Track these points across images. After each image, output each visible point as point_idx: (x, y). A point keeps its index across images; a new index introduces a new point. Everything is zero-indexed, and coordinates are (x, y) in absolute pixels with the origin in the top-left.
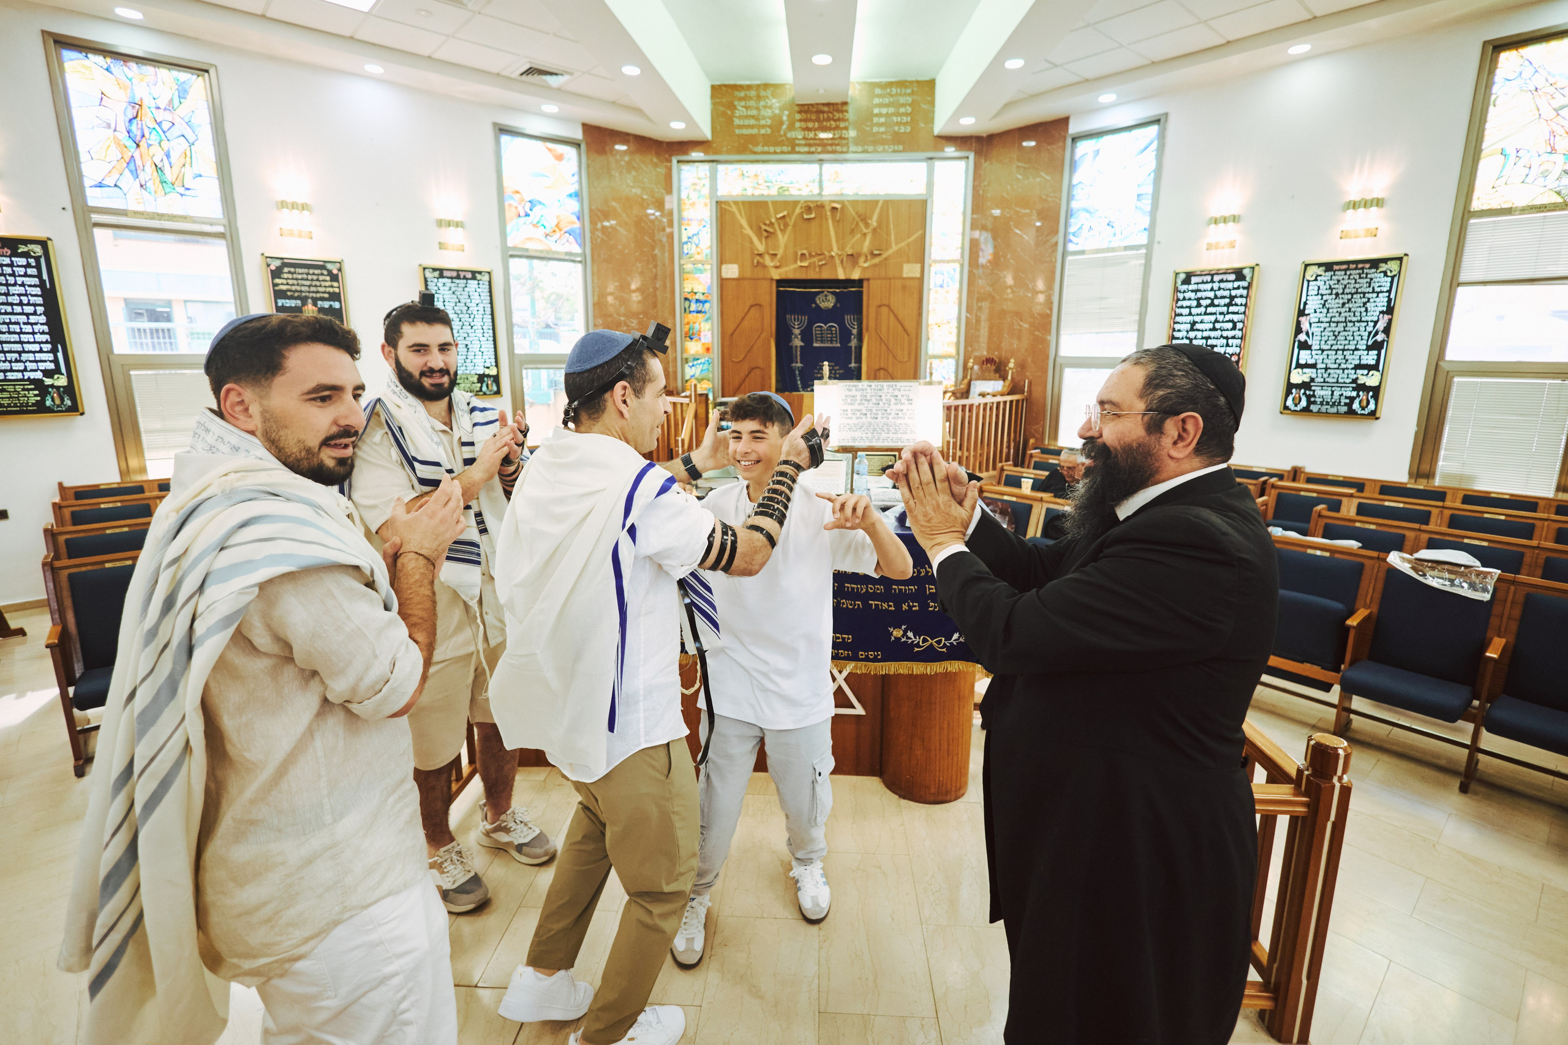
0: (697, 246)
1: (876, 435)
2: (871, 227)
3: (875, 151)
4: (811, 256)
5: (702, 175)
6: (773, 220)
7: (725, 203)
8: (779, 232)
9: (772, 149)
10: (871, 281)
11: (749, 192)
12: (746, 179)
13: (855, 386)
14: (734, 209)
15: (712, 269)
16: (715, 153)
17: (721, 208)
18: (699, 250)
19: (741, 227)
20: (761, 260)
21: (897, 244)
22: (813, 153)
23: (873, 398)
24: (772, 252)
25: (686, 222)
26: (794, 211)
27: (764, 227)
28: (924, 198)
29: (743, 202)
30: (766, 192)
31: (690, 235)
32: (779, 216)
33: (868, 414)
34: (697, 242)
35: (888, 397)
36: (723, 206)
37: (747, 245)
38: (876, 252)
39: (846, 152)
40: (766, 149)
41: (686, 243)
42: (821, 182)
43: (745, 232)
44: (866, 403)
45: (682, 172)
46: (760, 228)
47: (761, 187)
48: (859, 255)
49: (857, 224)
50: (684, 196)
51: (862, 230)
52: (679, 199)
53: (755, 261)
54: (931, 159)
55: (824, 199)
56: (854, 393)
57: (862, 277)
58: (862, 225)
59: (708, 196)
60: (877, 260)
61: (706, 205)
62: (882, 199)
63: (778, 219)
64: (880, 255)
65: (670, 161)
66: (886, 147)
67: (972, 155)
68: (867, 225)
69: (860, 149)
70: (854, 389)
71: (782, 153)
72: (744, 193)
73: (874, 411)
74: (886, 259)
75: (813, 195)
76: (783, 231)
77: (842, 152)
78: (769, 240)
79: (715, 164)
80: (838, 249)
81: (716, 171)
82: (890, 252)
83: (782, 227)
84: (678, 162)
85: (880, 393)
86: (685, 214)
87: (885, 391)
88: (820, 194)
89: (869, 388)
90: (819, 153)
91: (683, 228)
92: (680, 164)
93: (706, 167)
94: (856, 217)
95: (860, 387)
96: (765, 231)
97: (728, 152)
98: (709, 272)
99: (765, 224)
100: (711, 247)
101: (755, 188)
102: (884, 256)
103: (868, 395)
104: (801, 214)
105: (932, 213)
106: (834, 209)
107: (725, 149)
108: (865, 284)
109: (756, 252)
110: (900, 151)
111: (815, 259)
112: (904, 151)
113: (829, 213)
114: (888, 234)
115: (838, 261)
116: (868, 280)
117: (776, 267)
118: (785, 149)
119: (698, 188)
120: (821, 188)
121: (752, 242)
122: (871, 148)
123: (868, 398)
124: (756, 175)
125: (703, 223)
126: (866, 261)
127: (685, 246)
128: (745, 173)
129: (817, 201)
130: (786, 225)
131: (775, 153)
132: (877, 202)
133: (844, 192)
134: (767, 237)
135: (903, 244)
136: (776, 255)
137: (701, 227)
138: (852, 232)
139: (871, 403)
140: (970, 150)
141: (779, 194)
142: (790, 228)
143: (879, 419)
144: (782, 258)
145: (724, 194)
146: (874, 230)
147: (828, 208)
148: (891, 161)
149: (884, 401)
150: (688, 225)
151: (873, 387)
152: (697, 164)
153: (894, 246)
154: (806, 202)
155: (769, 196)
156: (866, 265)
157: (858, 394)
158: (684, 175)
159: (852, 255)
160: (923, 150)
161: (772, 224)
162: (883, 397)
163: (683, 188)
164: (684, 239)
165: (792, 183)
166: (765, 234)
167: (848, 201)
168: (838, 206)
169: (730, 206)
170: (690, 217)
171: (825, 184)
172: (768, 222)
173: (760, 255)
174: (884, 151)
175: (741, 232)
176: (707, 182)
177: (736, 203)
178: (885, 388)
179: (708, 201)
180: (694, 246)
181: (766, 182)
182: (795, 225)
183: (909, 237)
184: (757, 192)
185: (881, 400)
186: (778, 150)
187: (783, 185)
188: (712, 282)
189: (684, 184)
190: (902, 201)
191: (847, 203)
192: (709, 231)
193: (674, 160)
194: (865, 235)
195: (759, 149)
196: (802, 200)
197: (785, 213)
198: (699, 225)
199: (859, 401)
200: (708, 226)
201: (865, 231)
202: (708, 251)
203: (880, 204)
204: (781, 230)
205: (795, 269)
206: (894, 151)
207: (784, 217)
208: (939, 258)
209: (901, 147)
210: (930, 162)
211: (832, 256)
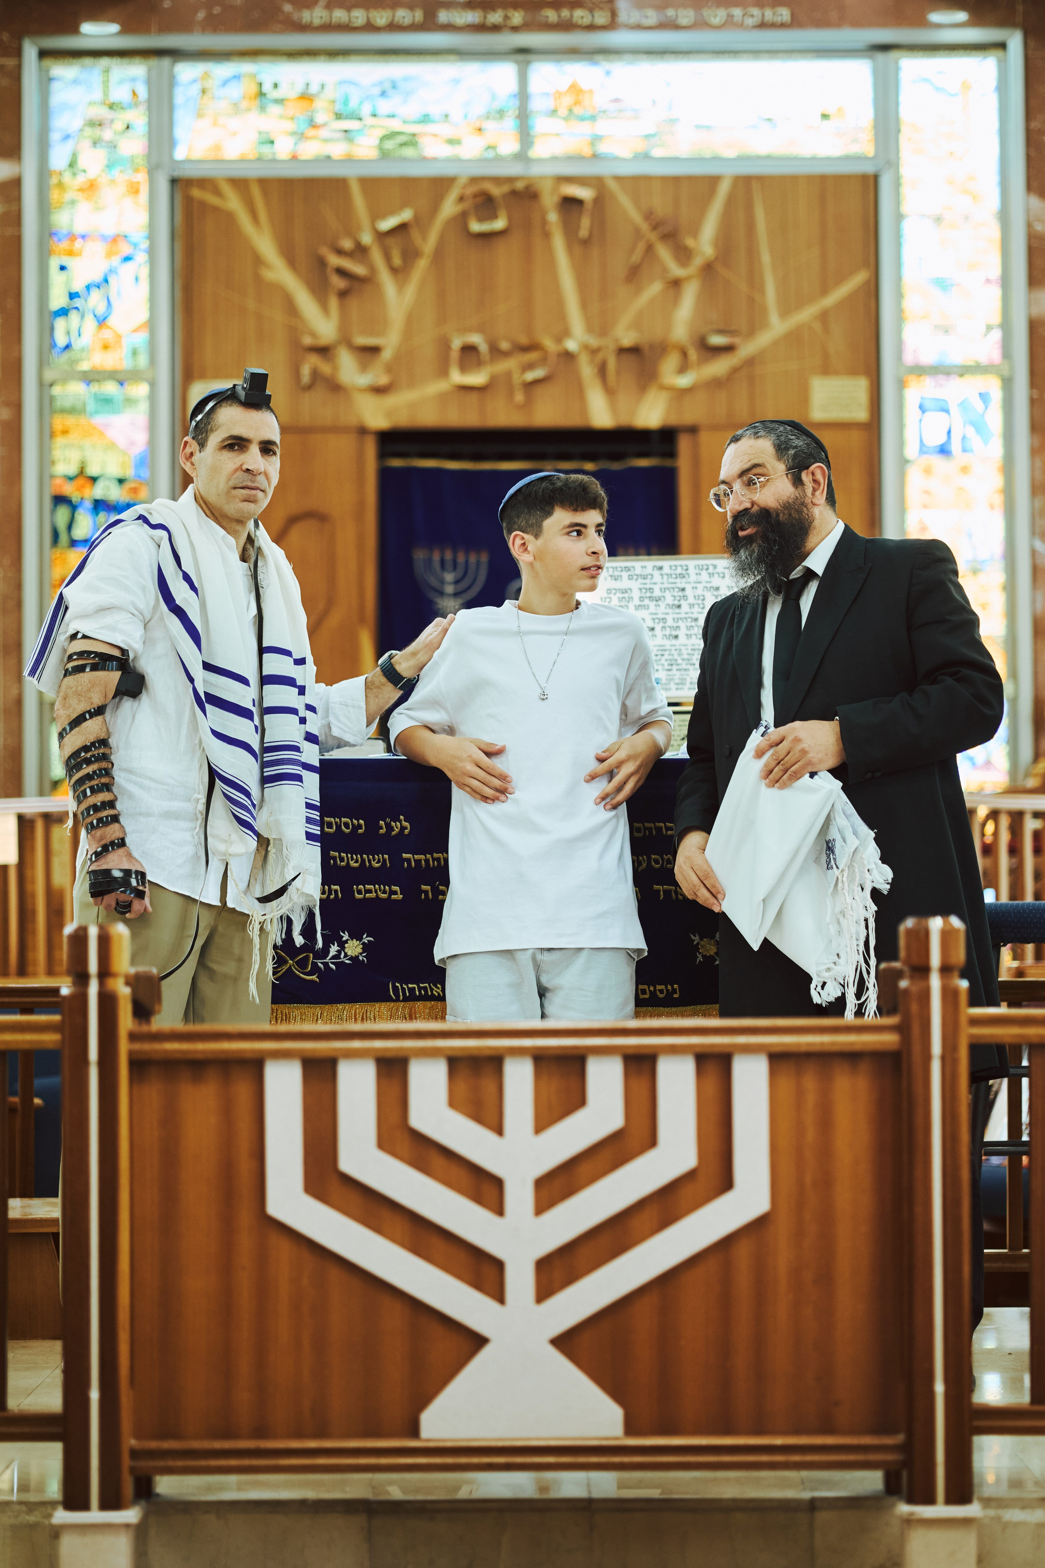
0: (102, 322)
1: (677, 675)
2: (698, 262)
3: (700, 24)
4: (496, 352)
5: (120, 94)
6: (367, 239)
7: (204, 183)
8: (385, 278)
9: (359, 16)
10: (704, 437)
11: (283, 149)
12: (274, 110)
13: (628, 569)
14: (233, 202)
15: (152, 398)
16: (167, 28)
17: (189, 201)
18: (107, 334)
19: (258, 261)
20: (325, 368)
21: (785, 312)
22: (495, 28)
23: (668, 594)
24: (362, 340)
25: (64, 245)
26: (435, 207)
27: (334, 260)
28: (869, 169)
29: (264, 183)
30: (338, 150)
31: (78, 286)
32: (387, 224)
33: (658, 628)
34: (101, 309)
35: (699, 592)
36: (196, 193)
37: (277, 316)
38: (717, 340)
39: (612, 25)
40: (339, 15)
41: (63, 312)
42: (524, 117)
43: (269, 275)
44: (652, 604)
45: (55, 86)
46: (322, 263)
47: (323, 133)
48: (661, 349)
49: (650, 249)
50: (58, 159)
51: (665, 270)
52: (44, 172)
53: (306, 371)
54: (885, 48)
55: (536, 171)
56: (625, 583)
57: (673, 420)
58: (664, 253)
59: (141, 161)
60: (719, 367)
61: (134, 190)
62: (729, 171)
63: (382, 236)
64: (729, 349)
65: (18, 53)
66: (737, 12)
67: (1015, 41)
68: (683, 254)
69: (652, 17)
70: (625, 575)
71: (393, 27)
72: (266, 150)
73: (670, 622)
74: (750, 362)
75: (499, 159)
76: (399, 272)
77: (591, 28)
78: (353, 302)
79: (166, 62)
80: (590, 329)
81: (172, 82)
82: (763, 340)
83: (397, 261)
84: (43, 54)
85: (681, 583)
86: (61, 220)
87: (693, 578)
88: (522, 156)
89: (656, 573)
90: (515, 29)
91: (54, 263)
92: (47, 62)
93: (137, 70)
94: (645, 227)
95: (638, 571)
96: (342, 272)
97: (213, 25)
98: (143, 407)
99: (340, 252)
100: (151, 325)
101: (301, 136)
102: (747, 349)
103: (656, 589)
104: (462, 218)
105: (899, 217)
106: (570, 204)
107: (201, 15)
108: (684, 444)
109: (307, 341)
110: (783, 26)
111: (511, 364)
112: (795, 23)
113: (553, 217)
114: (754, 280)
115: (587, 370)
116: (693, 430)
117: (379, 390)
118: (403, 15)
119: (107, 135)
120: (525, 135)
121: (291, 309)
122: (686, 16)
123: (657, 593)
124: (306, 97)
125: (125, 249)
126: (683, 369)
127: (60, 324)
128: (267, 88)
129: (510, 180)
130: (410, 255)
131: (370, 27)
132: (713, 181)
133: (603, 148)
134: (343, 294)
135: (806, 314)
136: (374, 350)
137: (116, 261)
138: (634, 274)
139: (662, 605)
140: (1006, 22)
141: (385, 155)
142: (422, 264)
143: (682, 639)
144: (397, 357)
145: (197, 155)
146: (708, 268)
147: (549, 200)
148: (756, 53)
149: (691, 600)
150: (71, 253)
151: (666, 570)
152: (105, 61)
153: (774, 318)
154: (474, 180)
155: (349, 160)
156: (684, 381)
157: (635, 585)
158: (60, 94)
159: (634, 350)
160: (857, 23)
161: (360, 251)
162: (689, 592)
163: (55, 136)
164: (58, 300)
165: (425, 119)
166: (339, 283)
167: (618, 179)
168: (583, 193)
169: (217, 192)
170: (78, 229)
171: (540, 125)
172: (347, 244)
173: (324, 351)
174: (729, 23)
175: (258, 279)
176: (139, 119)
177: (240, 184)
178: (692, 571)
179: (142, 177)
180: (90, 324)
181: (339, 116)
182: (438, 256)
183: (825, 291)
184: (310, 150)
185: (685, 597)
186: (381, 18)
187: (395, 125)
188: (152, 442)
189: (61, 123)
190: (794, 179)
191: (613, 186)
192: (145, 272)
193: (30, 51)
194: (676, 284)
195: (317, 15)
196: (465, 172)
197: (406, 215)
198: (109, 254)
199: (637, 602)
200: (142, 258)
201: (676, 271)
202: (141, 339)
203: (724, 189)
204: (394, 270)
205: (442, 398)
206: (763, 25)
207: (402, 228)
208: (928, 358)
209: (784, 14)
210: (880, 57)
211: (568, 357)
